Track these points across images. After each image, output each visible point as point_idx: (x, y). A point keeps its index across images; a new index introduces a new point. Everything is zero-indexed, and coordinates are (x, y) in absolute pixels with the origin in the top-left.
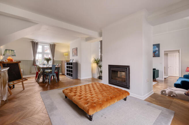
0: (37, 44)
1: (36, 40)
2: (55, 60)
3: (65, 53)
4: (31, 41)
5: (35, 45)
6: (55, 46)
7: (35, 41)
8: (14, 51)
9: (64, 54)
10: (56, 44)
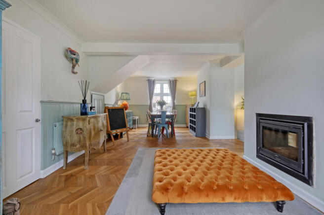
0: (154, 81)
1: (153, 77)
2: (176, 104)
3: (191, 92)
4: (147, 79)
5: (151, 83)
6: (176, 82)
7: (150, 79)
8: (128, 94)
9: (190, 94)
10: (177, 79)
